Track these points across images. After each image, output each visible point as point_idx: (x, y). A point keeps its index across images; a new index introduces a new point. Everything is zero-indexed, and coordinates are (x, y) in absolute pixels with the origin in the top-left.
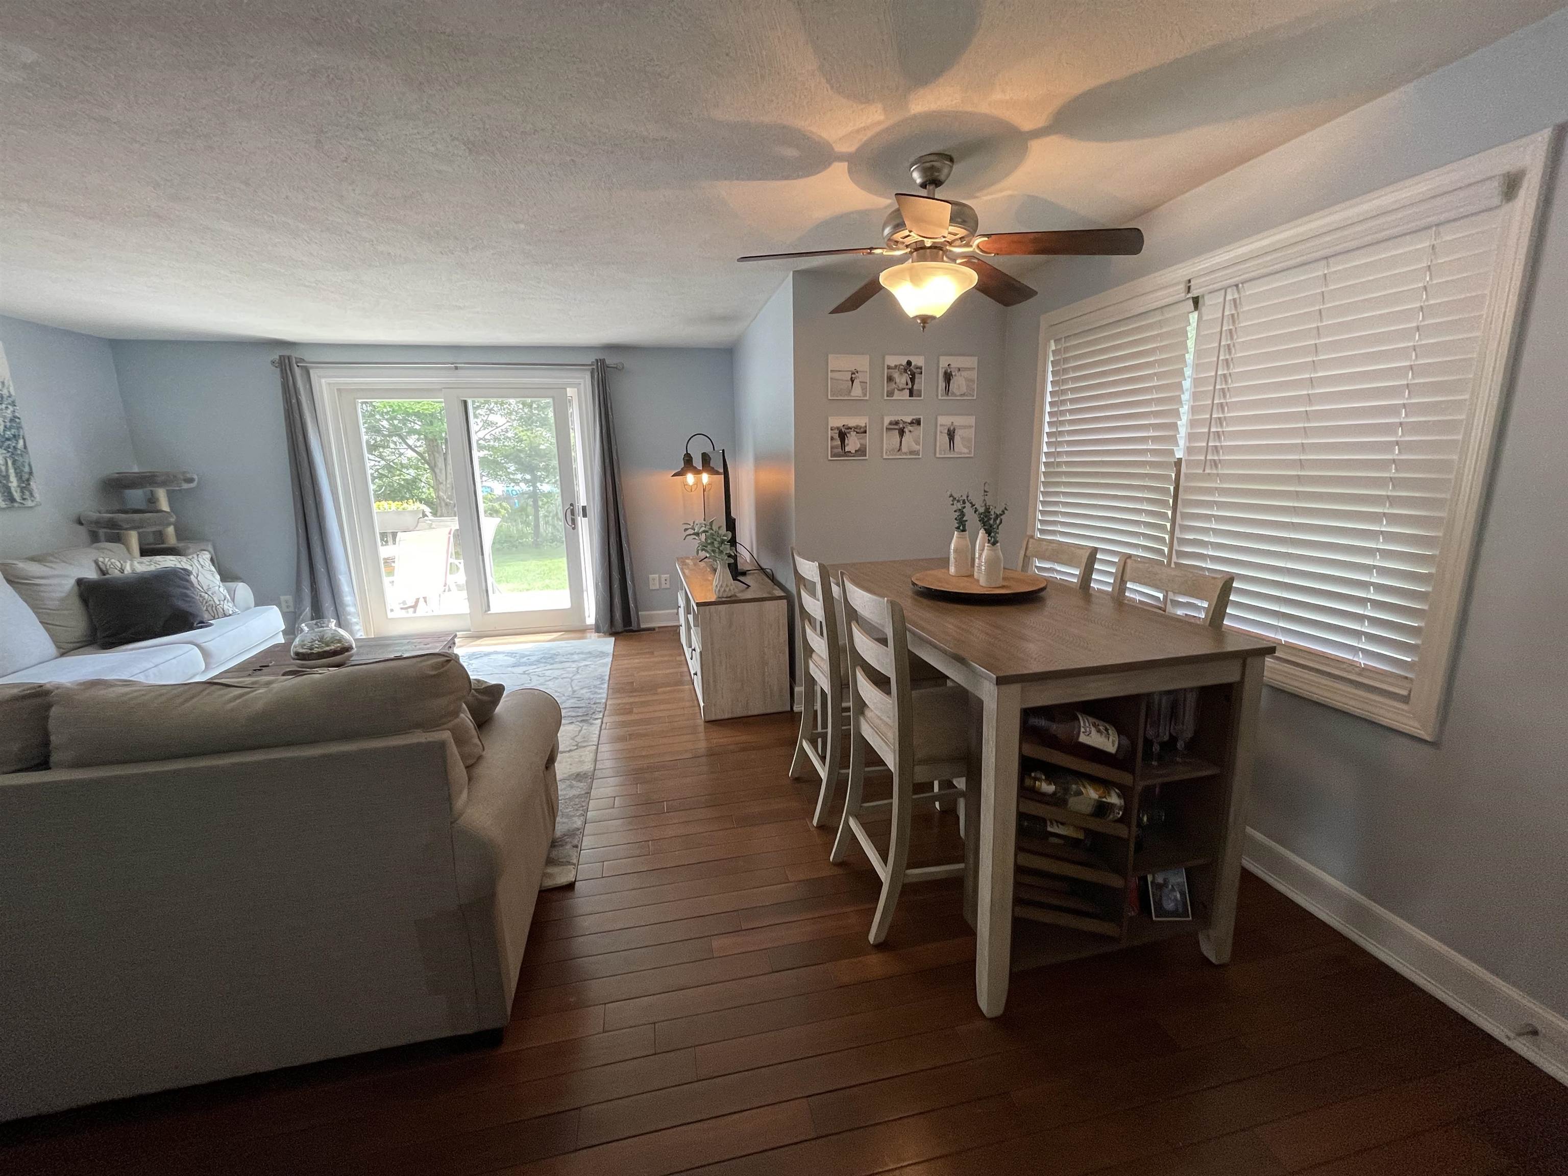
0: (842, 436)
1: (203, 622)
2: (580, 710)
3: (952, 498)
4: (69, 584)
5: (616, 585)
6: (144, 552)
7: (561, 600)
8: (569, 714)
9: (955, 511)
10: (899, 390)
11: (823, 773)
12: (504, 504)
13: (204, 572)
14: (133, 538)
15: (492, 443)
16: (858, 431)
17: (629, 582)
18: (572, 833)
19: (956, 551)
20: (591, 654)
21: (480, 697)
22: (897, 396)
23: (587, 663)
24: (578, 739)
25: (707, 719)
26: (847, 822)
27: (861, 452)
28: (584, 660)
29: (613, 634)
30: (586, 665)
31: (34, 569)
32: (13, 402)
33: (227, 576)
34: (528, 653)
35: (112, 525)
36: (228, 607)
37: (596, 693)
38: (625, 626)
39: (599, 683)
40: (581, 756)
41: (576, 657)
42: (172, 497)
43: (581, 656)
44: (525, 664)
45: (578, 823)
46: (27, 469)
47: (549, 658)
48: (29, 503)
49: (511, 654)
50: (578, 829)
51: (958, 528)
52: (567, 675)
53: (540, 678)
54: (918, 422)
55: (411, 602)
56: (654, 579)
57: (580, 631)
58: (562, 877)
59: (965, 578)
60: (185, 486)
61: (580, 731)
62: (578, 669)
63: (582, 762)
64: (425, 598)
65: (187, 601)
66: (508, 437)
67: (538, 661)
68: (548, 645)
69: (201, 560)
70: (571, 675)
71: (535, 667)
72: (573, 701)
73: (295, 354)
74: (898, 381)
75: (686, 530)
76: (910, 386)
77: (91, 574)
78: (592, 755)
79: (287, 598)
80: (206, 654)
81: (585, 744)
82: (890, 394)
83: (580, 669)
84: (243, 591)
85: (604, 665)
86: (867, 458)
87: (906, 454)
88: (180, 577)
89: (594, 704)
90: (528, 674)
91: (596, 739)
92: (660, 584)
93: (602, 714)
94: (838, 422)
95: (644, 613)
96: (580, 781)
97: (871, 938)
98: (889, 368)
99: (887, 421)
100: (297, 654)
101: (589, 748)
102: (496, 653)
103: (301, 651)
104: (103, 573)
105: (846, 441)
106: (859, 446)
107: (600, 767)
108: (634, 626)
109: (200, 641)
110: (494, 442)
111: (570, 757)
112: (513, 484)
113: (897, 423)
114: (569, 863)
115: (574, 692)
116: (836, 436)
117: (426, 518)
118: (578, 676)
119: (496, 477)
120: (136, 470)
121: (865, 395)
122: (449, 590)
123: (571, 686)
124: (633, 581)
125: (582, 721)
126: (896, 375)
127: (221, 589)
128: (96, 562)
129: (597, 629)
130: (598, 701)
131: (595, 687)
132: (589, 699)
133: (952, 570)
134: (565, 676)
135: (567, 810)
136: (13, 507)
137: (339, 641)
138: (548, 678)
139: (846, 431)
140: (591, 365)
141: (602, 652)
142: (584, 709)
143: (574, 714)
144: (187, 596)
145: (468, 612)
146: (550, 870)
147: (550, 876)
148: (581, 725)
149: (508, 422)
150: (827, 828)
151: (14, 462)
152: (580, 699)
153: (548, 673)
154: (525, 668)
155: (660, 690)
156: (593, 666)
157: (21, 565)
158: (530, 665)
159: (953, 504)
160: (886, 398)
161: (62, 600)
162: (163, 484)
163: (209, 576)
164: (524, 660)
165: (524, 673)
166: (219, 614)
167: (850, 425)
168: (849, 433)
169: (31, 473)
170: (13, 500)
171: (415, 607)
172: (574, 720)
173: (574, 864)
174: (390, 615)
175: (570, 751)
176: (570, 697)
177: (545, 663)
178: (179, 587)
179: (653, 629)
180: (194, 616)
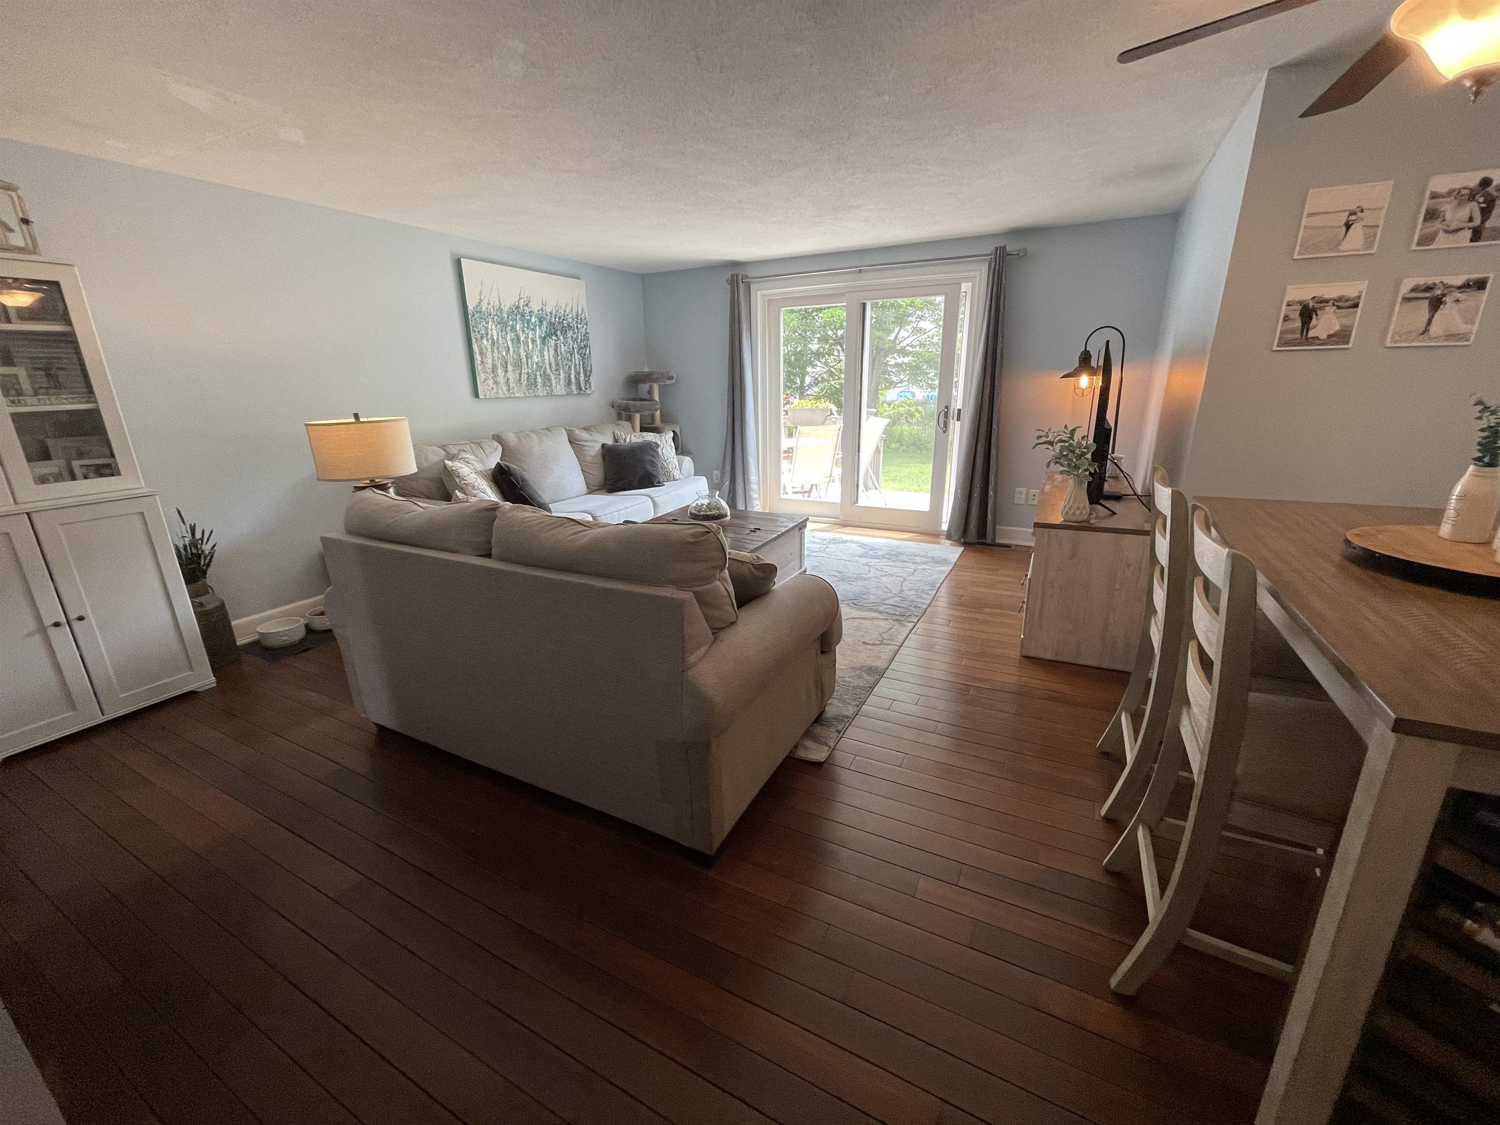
0: (1307, 313)
1: (659, 483)
2: (900, 609)
3: (1480, 407)
4: (598, 447)
5: (976, 495)
6: (642, 430)
7: (921, 502)
8: (888, 610)
9: (1482, 430)
10: (1446, 232)
11: (1130, 757)
12: (920, 408)
13: (667, 447)
14: (637, 418)
15: (918, 349)
16: (1340, 304)
17: (991, 493)
18: (839, 719)
19: (1463, 497)
20: (935, 561)
21: (754, 570)
22: (1442, 241)
23: (925, 567)
24: (884, 636)
25: (1025, 654)
26: (1134, 829)
27: (1342, 337)
28: (925, 563)
29: (966, 544)
30: (924, 569)
31: (584, 435)
32: (587, 322)
33: (681, 450)
34: (877, 547)
35: (627, 409)
36: (677, 474)
37: (921, 597)
38: (979, 537)
39: (928, 588)
40: (880, 652)
41: (918, 559)
42: (663, 390)
43: (924, 559)
44: (871, 557)
45: (850, 711)
46: (589, 369)
47: (894, 556)
48: (588, 392)
49: (863, 545)
50: (848, 717)
51: (1479, 459)
52: (903, 574)
53: (877, 572)
54: (1480, 285)
55: (807, 488)
56: (1020, 493)
57: (933, 535)
58: (817, 753)
59: (1471, 547)
60: (668, 382)
61: (891, 629)
62: (915, 570)
63: (879, 658)
64: (816, 485)
65: (653, 466)
66: (932, 343)
67: (883, 556)
68: (897, 543)
69: (667, 437)
70: (905, 575)
71: (878, 561)
72: (896, 599)
73: (741, 273)
74: (1448, 216)
75: (1039, 437)
76: (1477, 222)
77: (610, 442)
78: (890, 654)
79: (717, 473)
80: (655, 505)
81: (889, 642)
82: (1426, 240)
83: (917, 572)
84: (688, 462)
85: (942, 572)
86: (1350, 345)
87: (1436, 338)
88: (651, 449)
89: (915, 607)
90: (870, 566)
91: (901, 641)
92: (1027, 500)
93: (917, 618)
94: (1305, 293)
95: (1002, 527)
96: (869, 674)
97: (1114, 981)
98: (1434, 196)
99: (1405, 289)
100: (691, 513)
101: (890, 647)
102: (852, 542)
103: (695, 512)
104: (616, 441)
105: (1314, 321)
106: (1337, 328)
107: (894, 668)
108: (989, 540)
109: (653, 496)
110: (920, 347)
111: (870, 650)
112: (929, 390)
113: (1429, 288)
114: (826, 745)
115: (902, 591)
116: (1296, 315)
117: (832, 416)
118: (911, 578)
119: (916, 382)
120: (646, 370)
121: (1370, 246)
122: (833, 482)
123: (902, 585)
124: (995, 494)
125: (897, 620)
126: (1448, 208)
127: (675, 460)
128: (614, 434)
129: (949, 536)
130: (919, 605)
131: (923, 591)
132: (912, 601)
133: (1446, 529)
134: (899, 574)
135: (846, 697)
136: (580, 393)
137: (719, 509)
138: (884, 574)
139: (1316, 305)
140: (991, 254)
141: (946, 560)
142: (903, 609)
143: (892, 612)
144: (653, 462)
145: (839, 501)
146: (808, 743)
147: (806, 748)
148: (894, 623)
149: (936, 327)
150: (1114, 823)
151: (584, 363)
152: (903, 599)
153: (886, 569)
154: (869, 560)
155: (987, 610)
156: (930, 571)
157: (577, 432)
158: (874, 558)
159: (1480, 418)
160: (1414, 247)
161: (594, 457)
162: (655, 381)
163: (669, 450)
164: (871, 553)
165: (866, 564)
166: (672, 479)
167: (1326, 297)
168: (1320, 308)
169: (591, 371)
170: (580, 389)
171: (809, 492)
172: (890, 617)
173: (830, 747)
174: (783, 496)
175: (874, 644)
176: (896, 595)
177: (889, 559)
178: (651, 456)
179: (1009, 546)
180: (655, 477)
